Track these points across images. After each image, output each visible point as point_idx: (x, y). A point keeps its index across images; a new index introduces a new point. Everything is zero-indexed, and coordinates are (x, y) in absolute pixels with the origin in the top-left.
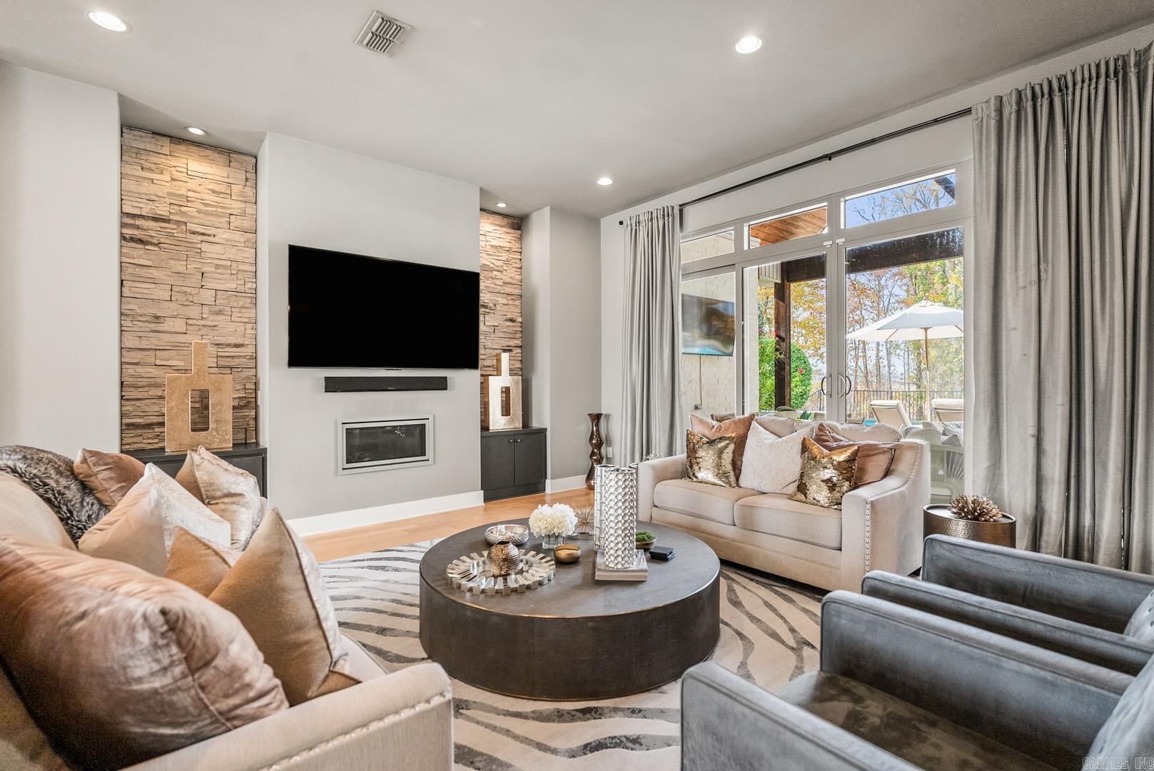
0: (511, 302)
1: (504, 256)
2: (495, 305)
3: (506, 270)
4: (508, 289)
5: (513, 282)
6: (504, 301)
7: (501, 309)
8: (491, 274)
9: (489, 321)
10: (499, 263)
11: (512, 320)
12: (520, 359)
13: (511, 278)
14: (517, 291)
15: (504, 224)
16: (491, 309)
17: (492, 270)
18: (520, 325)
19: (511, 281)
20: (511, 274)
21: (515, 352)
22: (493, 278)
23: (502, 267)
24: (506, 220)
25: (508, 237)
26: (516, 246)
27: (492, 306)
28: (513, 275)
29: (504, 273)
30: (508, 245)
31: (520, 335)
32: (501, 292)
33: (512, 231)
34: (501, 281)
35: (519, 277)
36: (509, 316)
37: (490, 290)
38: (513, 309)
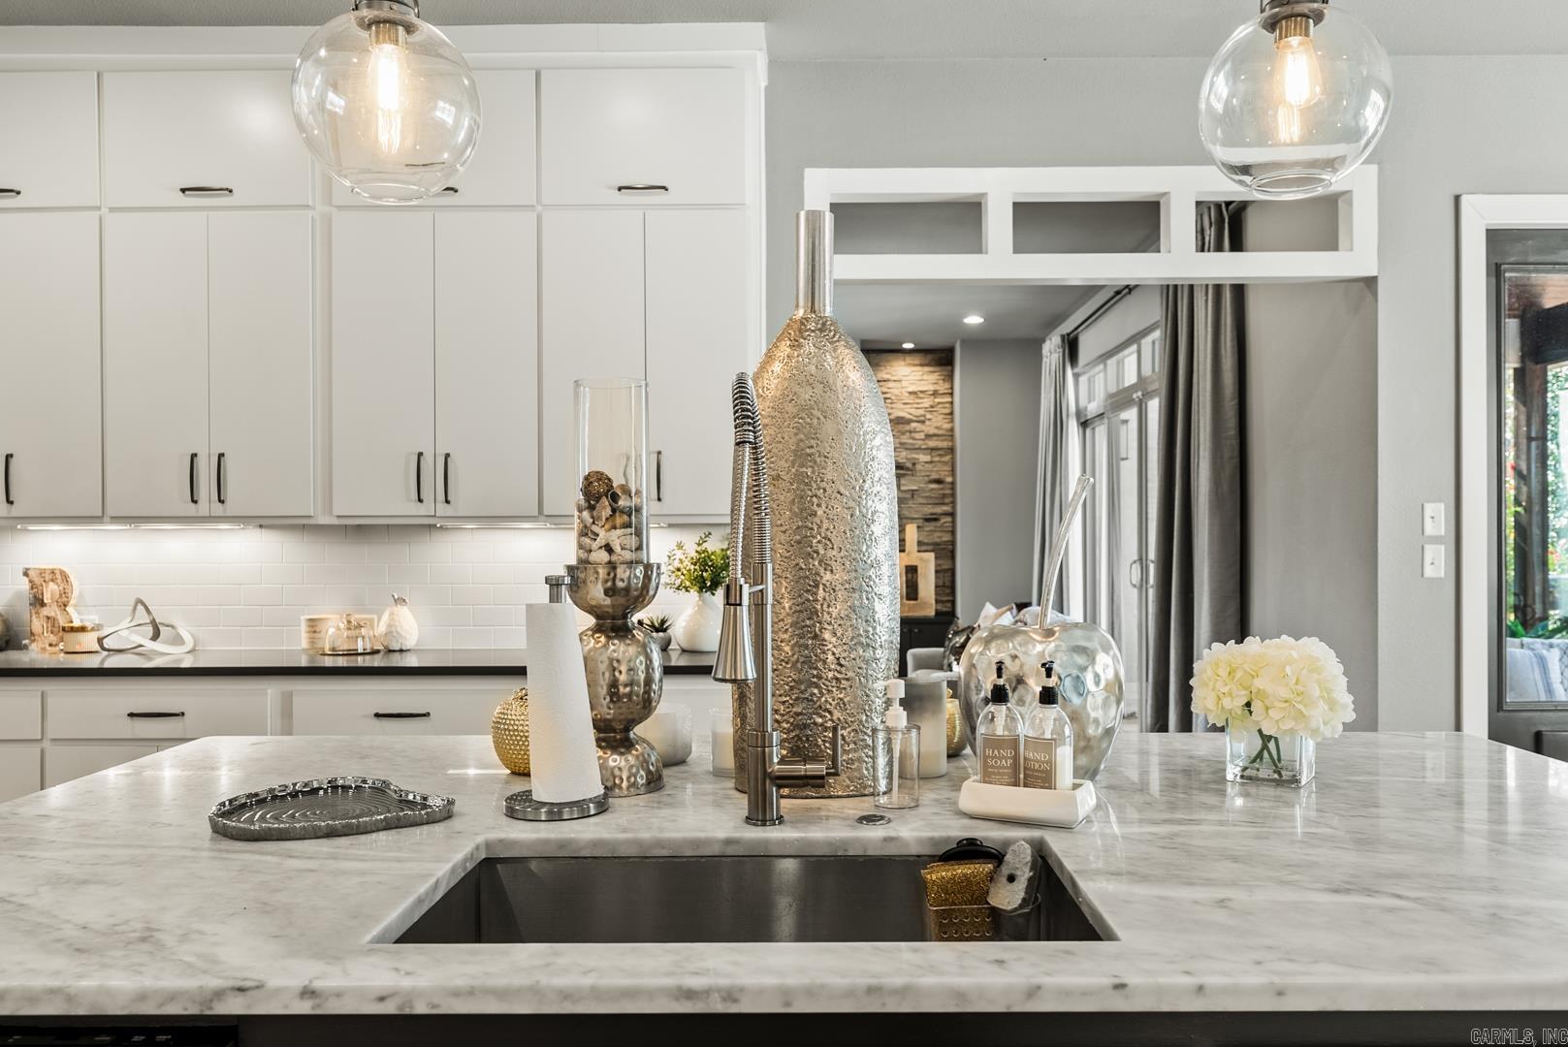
0: (937, 459)
1: (927, 402)
2: (914, 464)
3: (929, 419)
4: (932, 443)
5: (941, 432)
6: (927, 458)
7: (922, 468)
8: (907, 428)
9: (904, 485)
10: (921, 412)
11: (939, 481)
12: (950, 529)
13: (937, 428)
14: (945, 444)
15: (927, 362)
16: (908, 469)
17: (909, 422)
18: (950, 486)
19: (936, 431)
20: (937, 422)
21: (943, 521)
22: (910, 432)
23: (925, 416)
24: (930, 357)
25: (935, 377)
26: (943, 387)
27: (909, 465)
28: (939, 424)
29: (927, 423)
30: (932, 388)
31: (951, 499)
32: (923, 447)
33: (938, 369)
34: (923, 434)
35: (948, 426)
36: (934, 476)
37: (907, 446)
38: (939, 467)
